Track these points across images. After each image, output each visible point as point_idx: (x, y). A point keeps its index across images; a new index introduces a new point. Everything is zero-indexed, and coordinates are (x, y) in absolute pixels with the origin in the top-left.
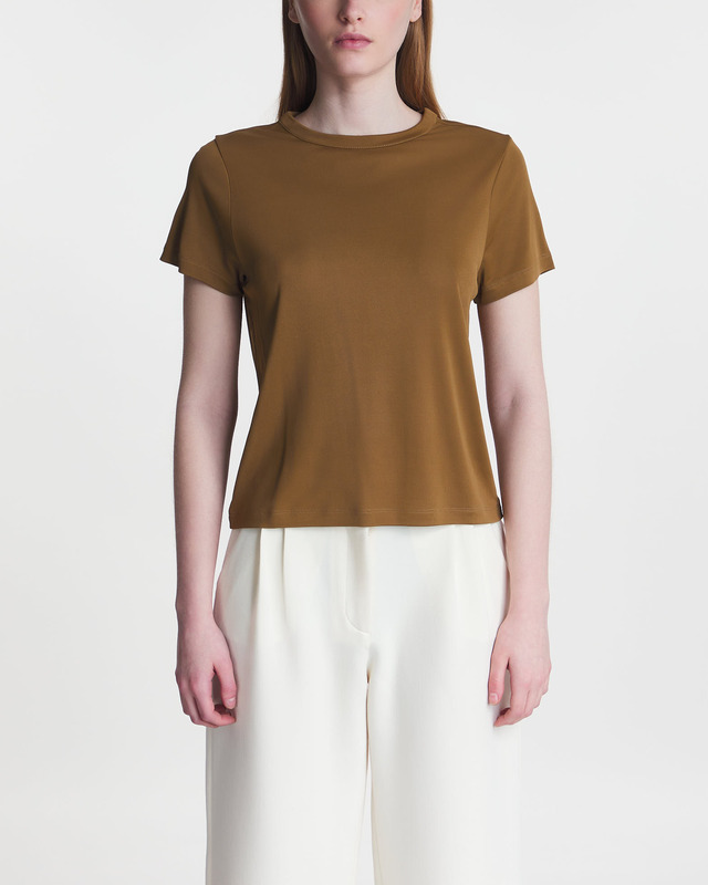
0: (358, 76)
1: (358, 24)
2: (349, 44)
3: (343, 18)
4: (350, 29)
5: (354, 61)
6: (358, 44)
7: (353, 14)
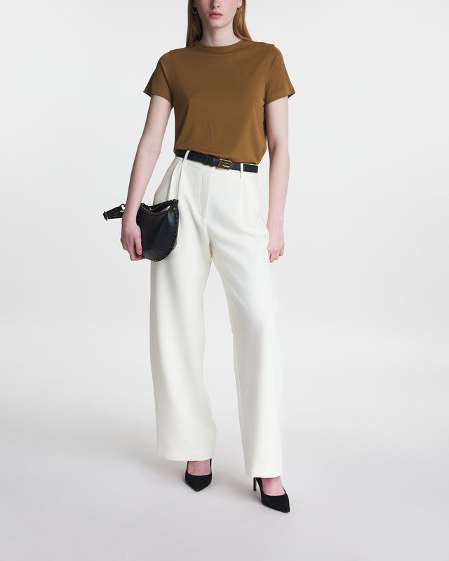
0: (217, 28)
1: (218, 9)
2: (214, 16)
3: (212, 7)
4: (215, 10)
5: (217, 22)
6: (218, 16)
7: (216, 5)
